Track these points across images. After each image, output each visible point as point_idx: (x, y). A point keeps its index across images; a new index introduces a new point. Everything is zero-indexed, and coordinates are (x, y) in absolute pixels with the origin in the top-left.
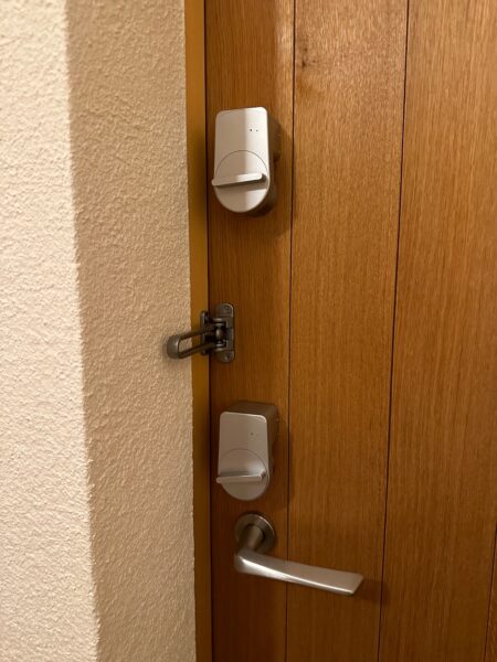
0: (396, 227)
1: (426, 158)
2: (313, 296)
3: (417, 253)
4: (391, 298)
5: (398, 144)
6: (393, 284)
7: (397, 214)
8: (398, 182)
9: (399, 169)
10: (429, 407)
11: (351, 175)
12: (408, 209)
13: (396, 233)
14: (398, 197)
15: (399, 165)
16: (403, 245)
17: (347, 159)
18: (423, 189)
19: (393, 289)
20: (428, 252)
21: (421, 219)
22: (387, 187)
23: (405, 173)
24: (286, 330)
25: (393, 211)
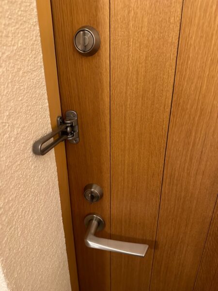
0: (174, 67)
1: (197, 21)
2: (124, 107)
3: (186, 84)
4: (168, 110)
5: (179, 10)
6: (170, 102)
7: (175, 58)
8: (177, 37)
9: (179, 28)
10: (184, 167)
11: (148, 31)
12: (182, 56)
13: (174, 71)
14: (176, 47)
15: (179, 25)
16: (177, 78)
17: (146, 20)
18: (192, 43)
19: (170, 105)
20: (192, 83)
21: (189, 62)
22: (170, 41)
23: (182, 31)
24: (108, 126)
25: (173, 57)
